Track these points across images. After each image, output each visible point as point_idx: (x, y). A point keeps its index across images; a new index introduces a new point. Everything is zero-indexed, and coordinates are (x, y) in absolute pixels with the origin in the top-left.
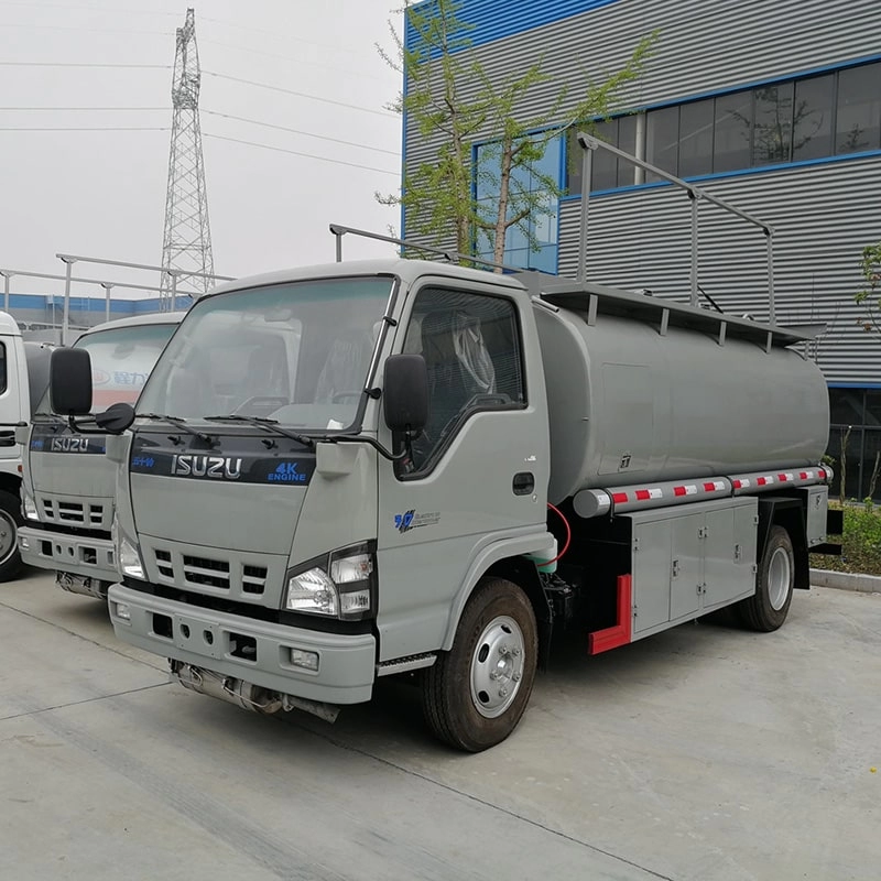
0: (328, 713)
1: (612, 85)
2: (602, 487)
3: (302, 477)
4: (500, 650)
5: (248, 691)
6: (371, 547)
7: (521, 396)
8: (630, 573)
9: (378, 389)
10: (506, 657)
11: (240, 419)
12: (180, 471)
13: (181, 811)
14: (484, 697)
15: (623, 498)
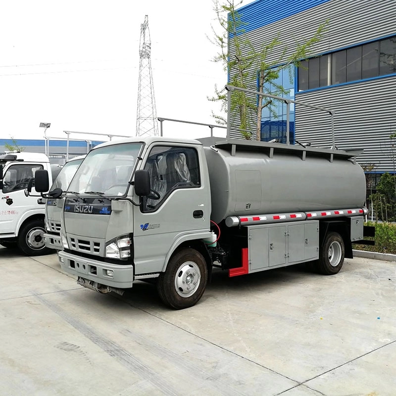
0: (120, 292)
1: (308, 45)
2: (237, 216)
3: (109, 212)
4: (187, 273)
5: (96, 285)
6: (131, 236)
7: (198, 183)
8: (248, 247)
9: (133, 182)
10: (191, 276)
11: (93, 193)
12: (76, 211)
13: (69, 323)
14: (181, 289)
15: (246, 220)
